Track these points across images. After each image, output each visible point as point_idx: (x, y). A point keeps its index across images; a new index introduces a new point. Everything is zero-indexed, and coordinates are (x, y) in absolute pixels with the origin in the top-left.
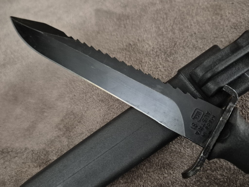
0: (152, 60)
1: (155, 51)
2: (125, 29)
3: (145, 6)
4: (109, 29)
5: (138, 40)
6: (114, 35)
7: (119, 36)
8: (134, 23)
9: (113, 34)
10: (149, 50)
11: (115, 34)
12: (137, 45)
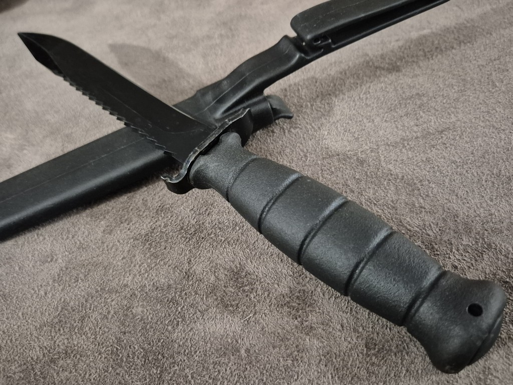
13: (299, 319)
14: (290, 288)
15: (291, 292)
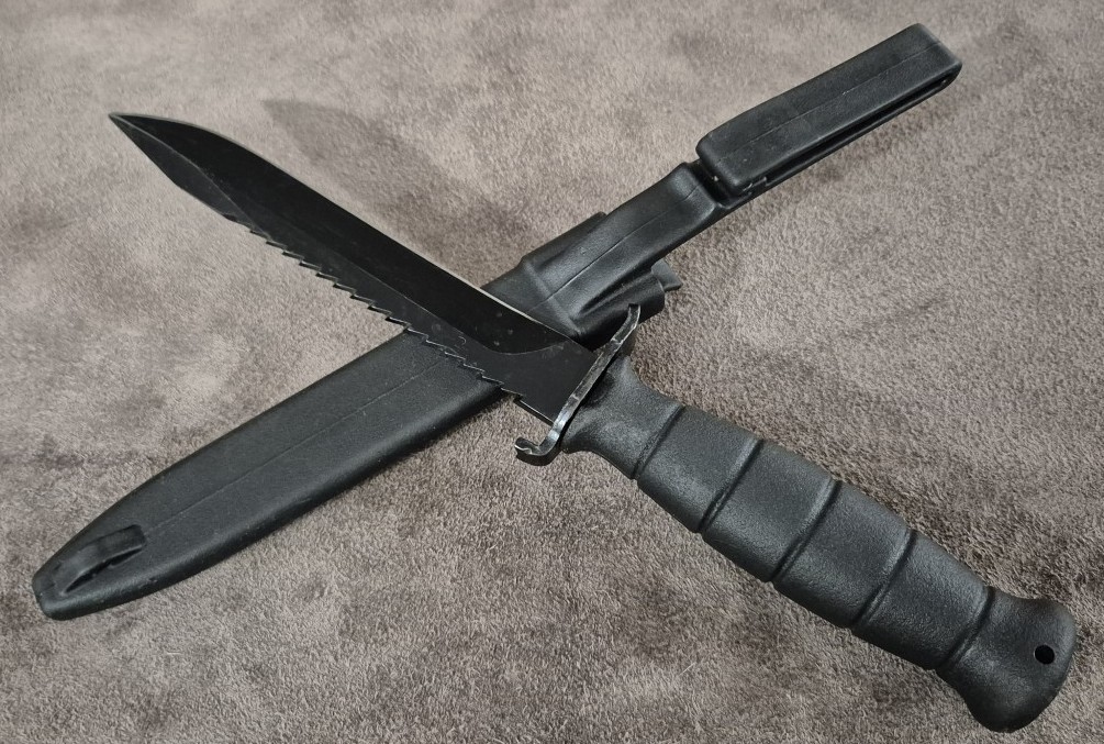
0: (467, 239)
1: (476, 217)
2: (395, 153)
3: (451, 94)
4: (348, 148)
5: (432, 186)
6: (364, 166)
7: (378, 171)
8: (419, 136)
9: (361, 164)
10: (459, 214)
11: (369, 164)
12: (429, 199)
13: (769, 664)
14: (745, 613)
15: (747, 619)
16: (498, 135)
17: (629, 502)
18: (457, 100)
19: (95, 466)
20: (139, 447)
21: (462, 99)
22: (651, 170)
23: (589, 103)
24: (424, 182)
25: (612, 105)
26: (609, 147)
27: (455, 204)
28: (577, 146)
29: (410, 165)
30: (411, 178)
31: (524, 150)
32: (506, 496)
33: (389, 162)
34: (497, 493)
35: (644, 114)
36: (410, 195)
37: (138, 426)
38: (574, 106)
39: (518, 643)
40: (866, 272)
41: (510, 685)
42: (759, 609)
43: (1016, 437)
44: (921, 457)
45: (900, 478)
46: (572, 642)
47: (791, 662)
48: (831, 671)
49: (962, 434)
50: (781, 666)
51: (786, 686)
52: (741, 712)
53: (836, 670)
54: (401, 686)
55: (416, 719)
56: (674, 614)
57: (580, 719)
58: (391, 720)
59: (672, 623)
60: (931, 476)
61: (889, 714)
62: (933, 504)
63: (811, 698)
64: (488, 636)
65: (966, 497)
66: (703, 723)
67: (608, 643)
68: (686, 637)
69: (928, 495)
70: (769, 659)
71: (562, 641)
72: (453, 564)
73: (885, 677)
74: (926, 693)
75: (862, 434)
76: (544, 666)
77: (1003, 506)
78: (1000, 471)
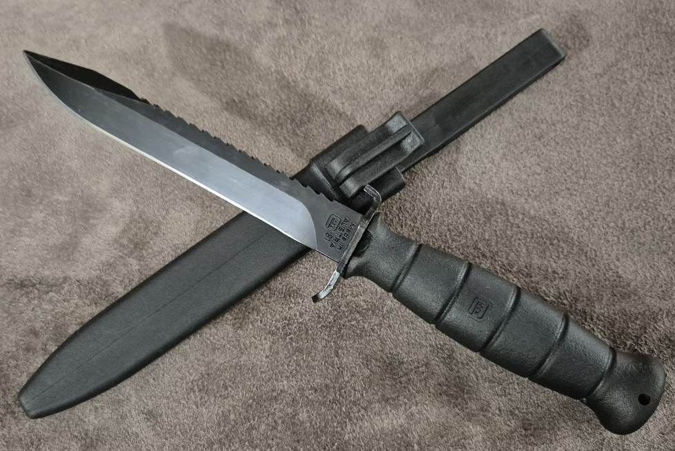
0: (271, 131)
1: (277, 115)
2: (224, 71)
3: (258, 28)
4: (193, 68)
5: (248, 94)
6: (204, 81)
7: (213, 84)
8: (239, 59)
9: (202, 79)
10: (266, 114)
11: (206, 79)
12: (246, 104)
16: (290, 57)
17: (375, 305)
18: (262, 32)
19: (44, 286)
20: (72, 274)
21: (266, 31)
22: (389, 80)
23: (349, 33)
24: (242, 91)
25: (364, 34)
26: (362, 64)
27: (263, 106)
28: (341, 64)
29: (232, 79)
30: (234, 89)
31: (307, 67)
32: (299, 303)
33: (219, 78)
34: (293, 301)
35: (385, 40)
36: (234, 101)
37: (69, 260)
38: (339, 35)
39: (306, 397)
40: (527, 150)
41: (302, 423)
42: (454, 374)
43: (618, 260)
44: (558, 274)
45: (544, 288)
46: (340, 395)
47: (473, 406)
48: (497, 412)
49: (584, 258)
50: (466, 408)
51: (469, 420)
52: (442, 437)
53: (500, 411)
54: (237, 424)
55: (247, 443)
56: (401, 377)
57: (345, 442)
58: (231, 445)
59: (401, 382)
60: (563, 287)
61: (532, 438)
62: (564, 304)
63: (484, 428)
64: (289, 392)
65: (585, 299)
66: (419, 444)
67: (362, 395)
68: (409, 391)
69: (561, 299)
70: (460, 404)
71: (333, 395)
72: (267, 347)
73: (530, 415)
74: (555, 424)
75: (521, 259)
76: (323, 410)
77: (607, 305)
78: (607, 283)
